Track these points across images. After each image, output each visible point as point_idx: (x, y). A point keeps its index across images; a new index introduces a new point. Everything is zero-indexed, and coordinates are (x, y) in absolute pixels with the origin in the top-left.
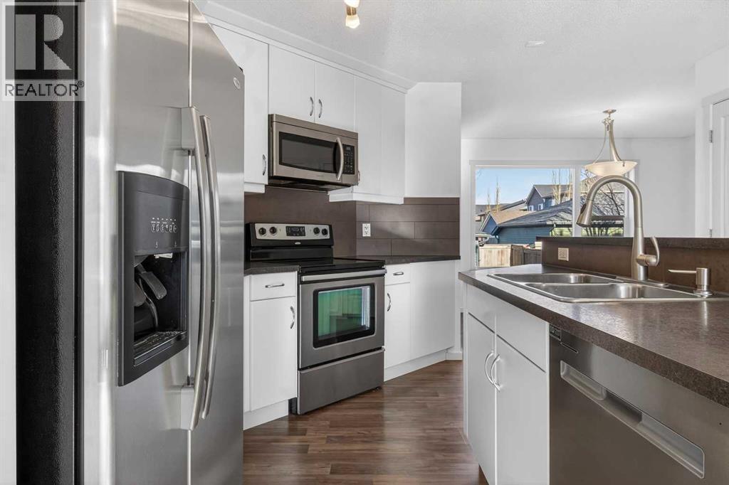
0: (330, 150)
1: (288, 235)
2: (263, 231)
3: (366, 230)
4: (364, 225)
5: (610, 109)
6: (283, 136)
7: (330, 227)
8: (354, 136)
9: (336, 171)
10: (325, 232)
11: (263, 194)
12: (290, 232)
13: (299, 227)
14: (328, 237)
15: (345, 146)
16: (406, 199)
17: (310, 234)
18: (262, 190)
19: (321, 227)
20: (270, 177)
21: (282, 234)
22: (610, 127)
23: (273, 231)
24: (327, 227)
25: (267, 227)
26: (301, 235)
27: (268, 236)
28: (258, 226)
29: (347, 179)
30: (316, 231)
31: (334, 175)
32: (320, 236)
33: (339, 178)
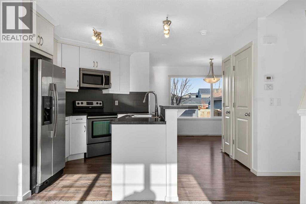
0: (100, 78)
1: (87, 105)
2: (78, 104)
3: (117, 103)
4: (116, 101)
5: (212, 58)
6: (84, 74)
7: (103, 102)
8: (109, 73)
9: (102, 84)
10: (100, 104)
11: (77, 92)
12: (88, 103)
13: (91, 102)
14: (102, 105)
15: (105, 76)
16: (130, 92)
17: (95, 104)
18: (77, 91)
19: (99, 102)
20: (80, 87)
21: (85, 104)
22: (212, 65)
23: (82, 103)
24: (101, 102)
25: (80, 102)
26: (92, 105)
27: (80, 105)
28: (77, 102)
29: (106, 86)
30: (97, 103)
31: (102, 85)
32: (99, 105)
33: (103, 86)
